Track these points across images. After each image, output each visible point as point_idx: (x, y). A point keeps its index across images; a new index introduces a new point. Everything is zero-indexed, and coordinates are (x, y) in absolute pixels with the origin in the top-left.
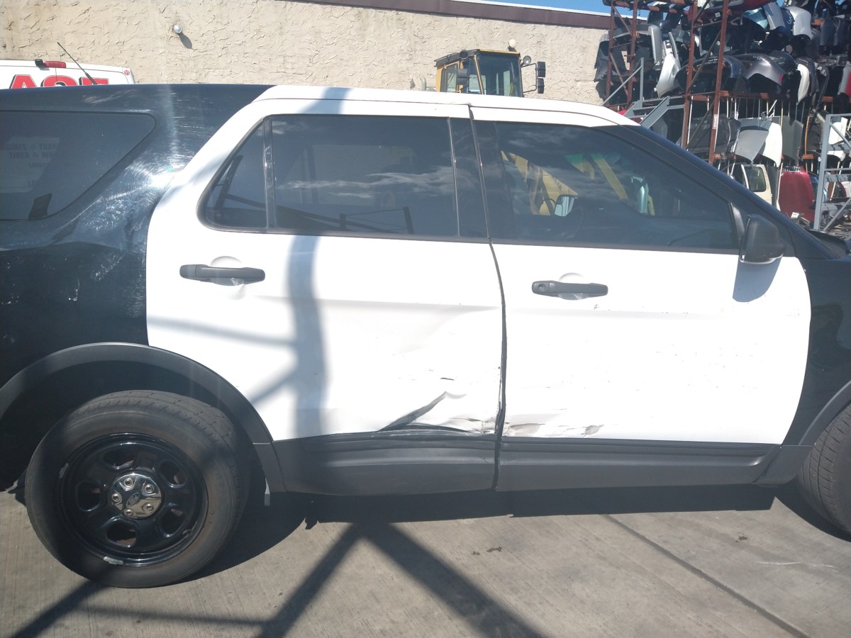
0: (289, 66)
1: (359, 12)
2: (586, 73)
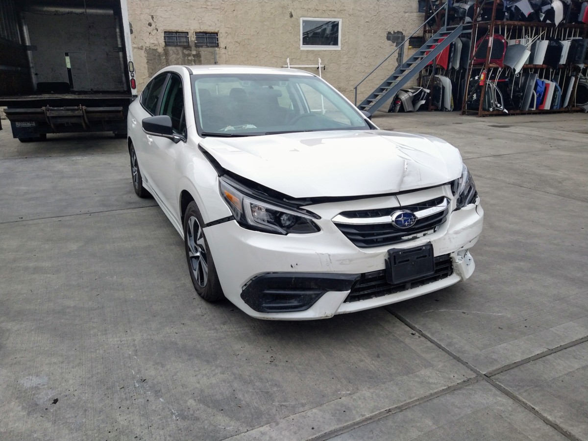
0: (209, 4)
2: (412, 7)
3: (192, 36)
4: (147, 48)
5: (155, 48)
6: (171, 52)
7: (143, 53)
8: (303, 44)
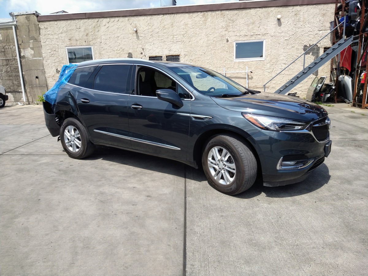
1: (204, 14)
3: (165, 58)
8: (236, 58)
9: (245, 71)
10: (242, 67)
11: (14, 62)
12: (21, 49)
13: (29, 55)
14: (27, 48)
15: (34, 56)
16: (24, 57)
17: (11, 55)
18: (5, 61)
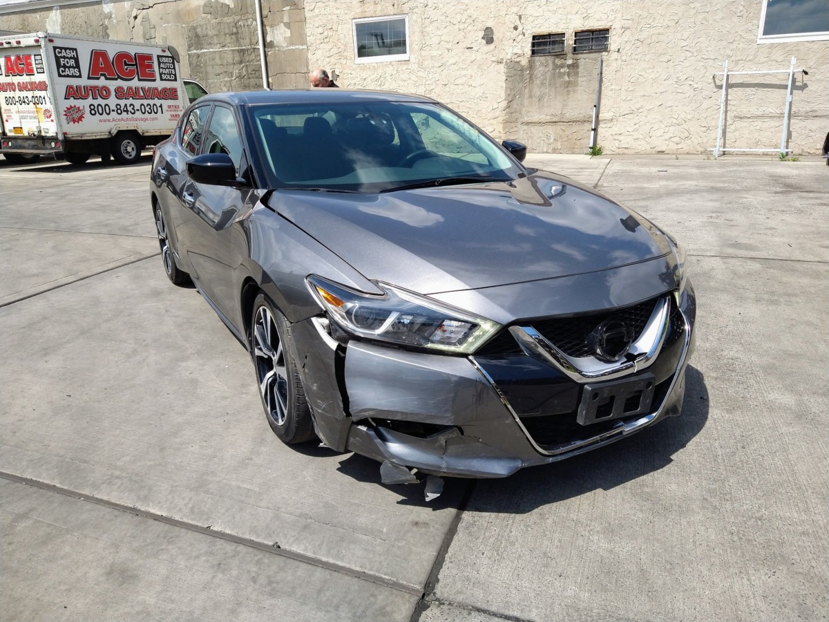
3: (570, 37)
4: (508, 61)
5: (518, 60)
6: (538, 64)
7: (502, 68)
8: (764, 34)
9: (787, 71)
10: (780, 59)
11: (253, 54)
12: (267, 28)
13: (282, 39)
14: (278, 24)
15: (291, 41)
16: (271, 45)
17: (248, 40)
18: (237, 54)
